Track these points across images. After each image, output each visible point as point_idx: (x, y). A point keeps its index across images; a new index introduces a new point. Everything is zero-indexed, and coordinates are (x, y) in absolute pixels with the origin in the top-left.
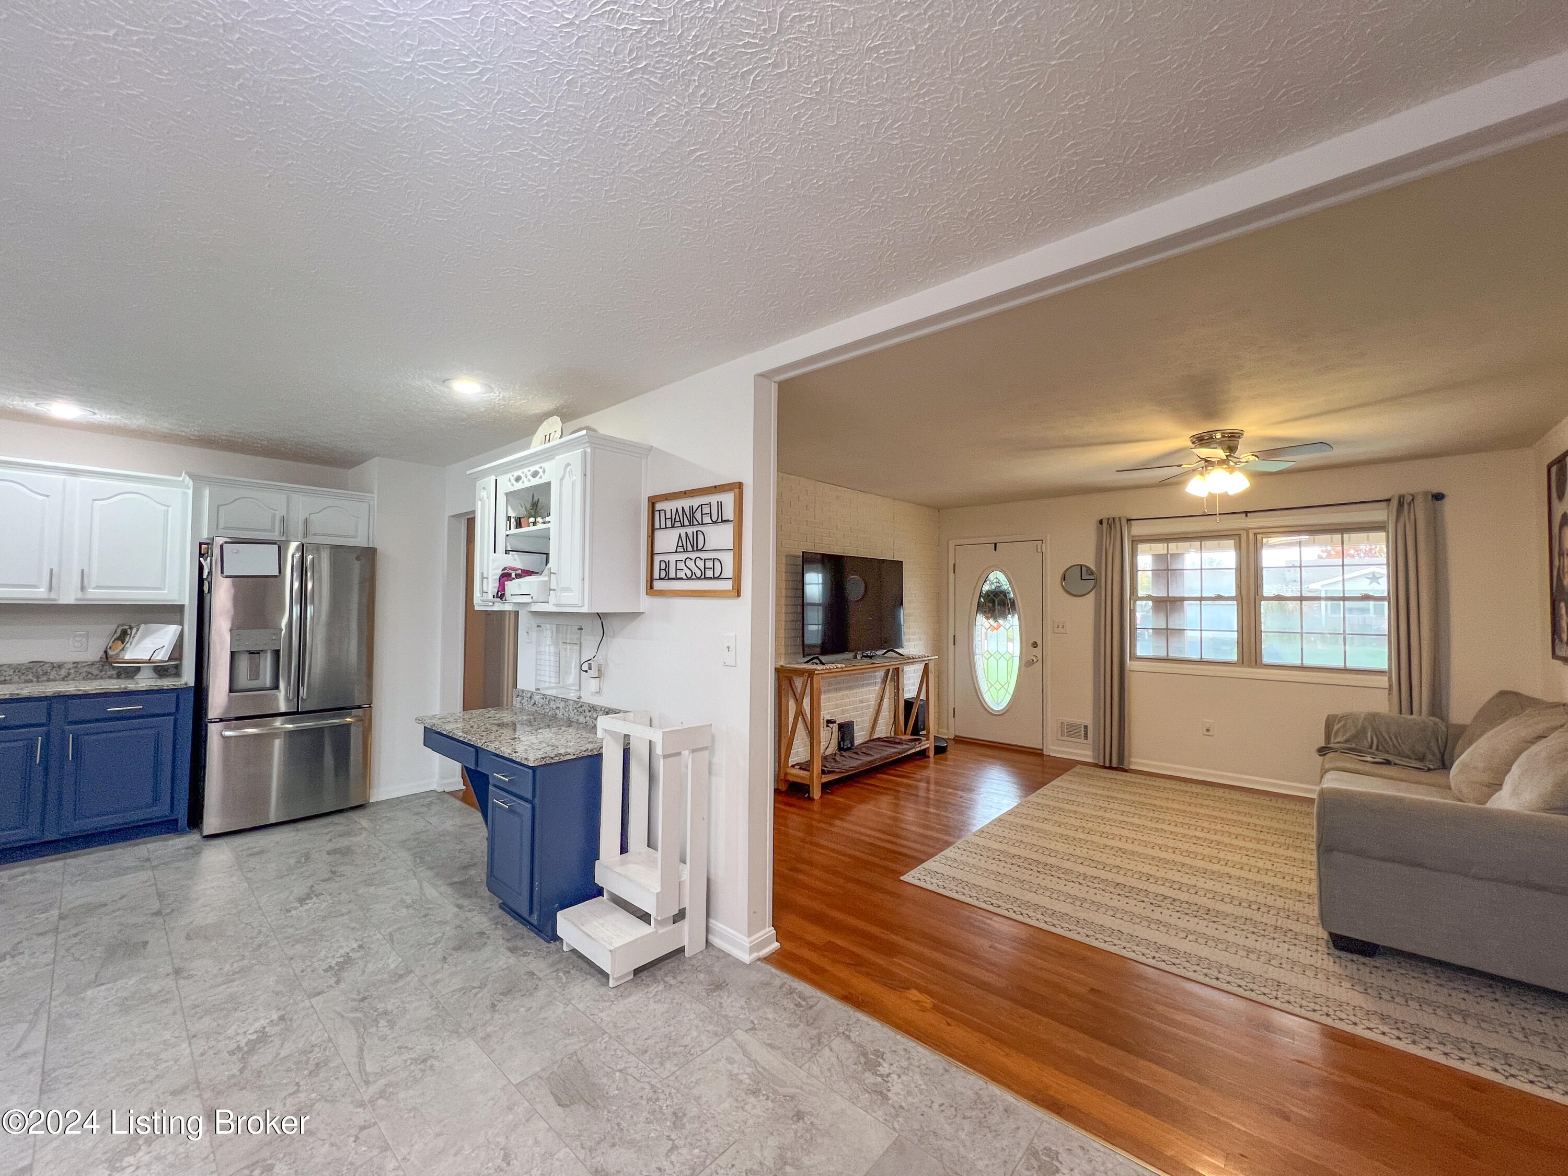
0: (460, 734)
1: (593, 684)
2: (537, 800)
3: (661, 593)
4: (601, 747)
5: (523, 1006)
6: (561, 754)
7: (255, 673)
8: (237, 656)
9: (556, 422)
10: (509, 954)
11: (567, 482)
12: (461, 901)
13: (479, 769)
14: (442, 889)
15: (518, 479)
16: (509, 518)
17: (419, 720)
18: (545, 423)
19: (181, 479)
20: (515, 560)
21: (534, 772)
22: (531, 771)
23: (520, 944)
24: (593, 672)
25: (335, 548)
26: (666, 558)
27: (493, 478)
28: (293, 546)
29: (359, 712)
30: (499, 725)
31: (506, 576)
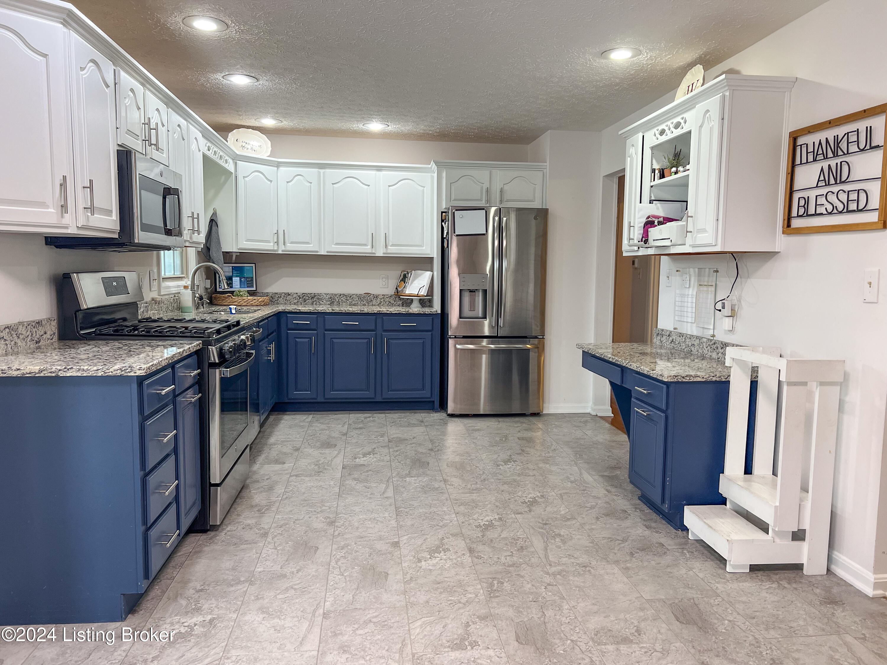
0: (610, 356)
1: (727, 323)
2: (669, 412)
3: (800, 231)
4: (729, 376)
5: (654, 561)
6: (691, 376)
7: (473, 307)
8: (463, 292)
9: (698, 71)
10: (646, 529)
11: (705, 130)
12: (609, 488)
13: (624, 386)
14: (596, 477)
15: (662, 132)
16: (653, 171)
17: (579, 346)
18: (688, 74)
19: (430, 166)
20: (658, 209)
21: (668, 387)
22: (665, 386)
23: (653, 525)
24: (727, 311)
25: (519, 211)
26: (805, 194)
27: (640, 135)
28: (493, 210)
29: (536, 341)
30: (641, 353)
31: (649, 224)
